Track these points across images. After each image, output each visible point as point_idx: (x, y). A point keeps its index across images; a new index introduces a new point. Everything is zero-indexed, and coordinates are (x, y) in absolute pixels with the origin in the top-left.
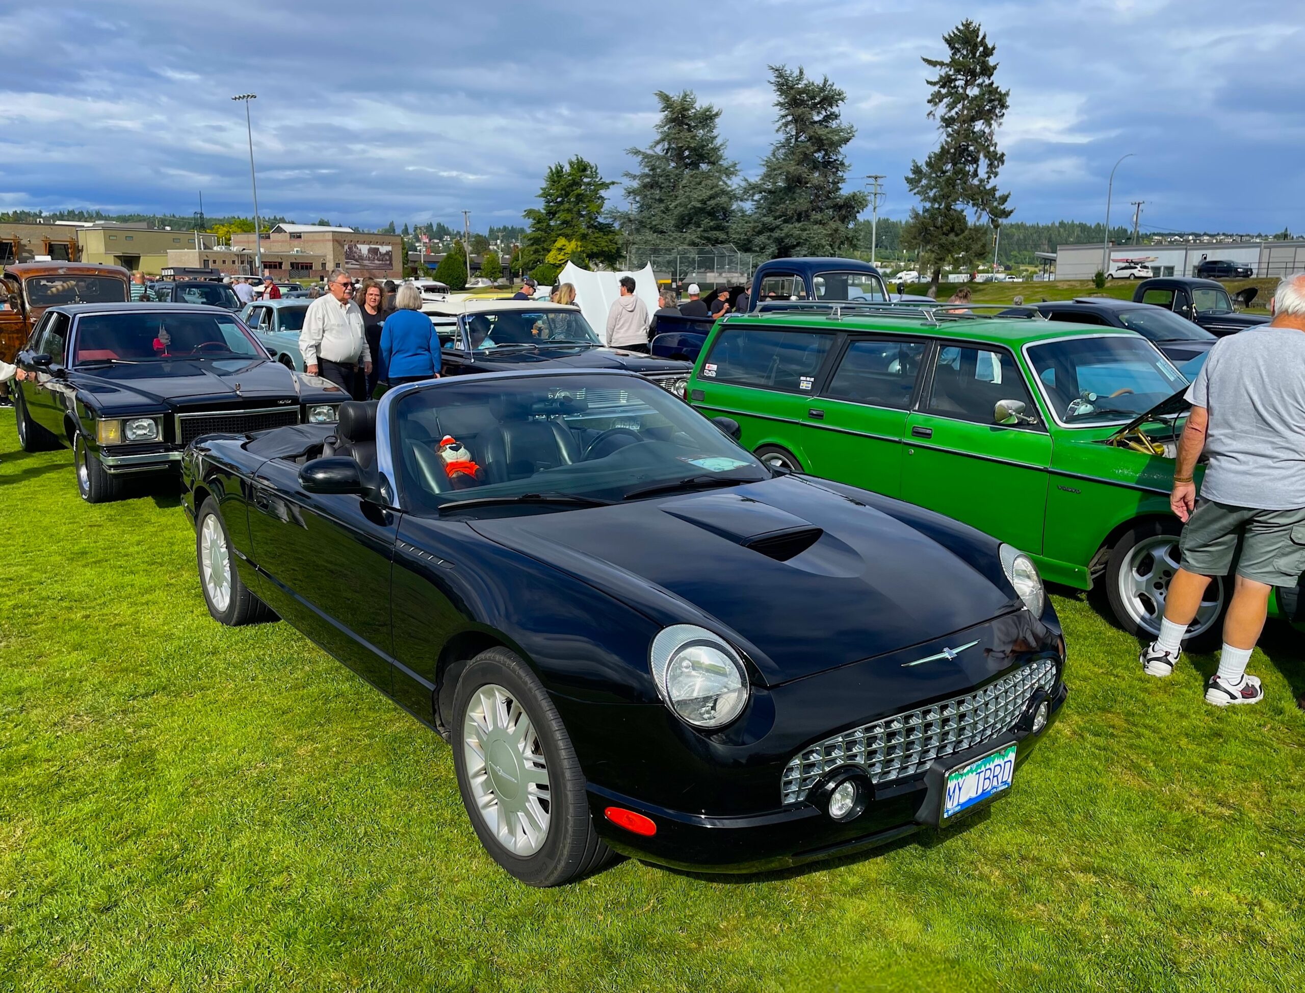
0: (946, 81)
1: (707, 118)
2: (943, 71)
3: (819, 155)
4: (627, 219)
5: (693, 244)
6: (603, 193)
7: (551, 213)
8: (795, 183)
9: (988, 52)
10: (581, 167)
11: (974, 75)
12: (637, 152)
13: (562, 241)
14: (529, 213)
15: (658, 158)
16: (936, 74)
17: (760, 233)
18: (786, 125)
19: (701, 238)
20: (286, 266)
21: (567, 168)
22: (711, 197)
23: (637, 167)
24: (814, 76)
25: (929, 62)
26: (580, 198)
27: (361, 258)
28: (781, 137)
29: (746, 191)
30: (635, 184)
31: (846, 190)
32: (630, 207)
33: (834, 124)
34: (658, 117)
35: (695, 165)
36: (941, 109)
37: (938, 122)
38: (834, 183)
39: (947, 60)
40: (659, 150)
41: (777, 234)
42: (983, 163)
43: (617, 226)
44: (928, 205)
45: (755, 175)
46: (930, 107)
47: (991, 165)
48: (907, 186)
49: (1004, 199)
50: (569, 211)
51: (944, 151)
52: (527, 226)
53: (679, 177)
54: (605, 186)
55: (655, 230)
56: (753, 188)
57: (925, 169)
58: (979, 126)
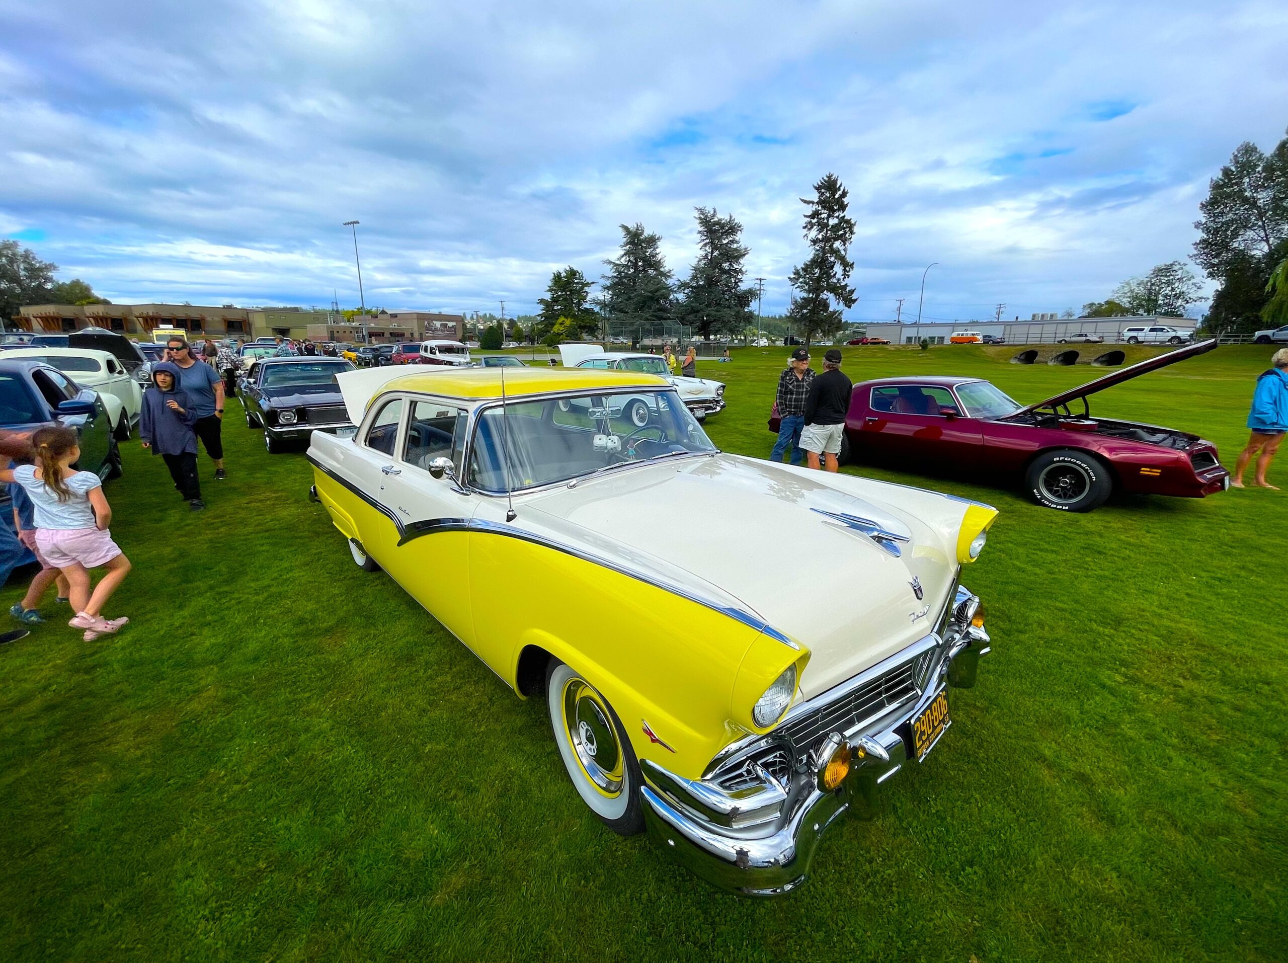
0: (816, 214)
1: (652, 241)
2: (815, 207)
3: (726, 266)
4: (603, 305)
5: (647, 319)
6: (587, 289)
7: (555, 300)
8: (711, 282)
9: (844, 194)
10: (572, 273)
11: (834, 211)
12: (610, 263)
13: (562, 319)
14: (542, 301)
15: (623, 266)
16: (809, 210)
18: (705, 245)
19: (653, 316)
21: (563, 274)
23: (610, 272)
25: (805, 202)
26: (573, 292)
27: (436, 329)
28: (703, 253)
29: (679, 287)
30: (608, 283)
31: (743, 287)
32: (604, 296)
33: (734, 246)
34: (622, 240)
35: (646, 271)
36: (813, 233)
37: (809, 243)
38: (736, 283)
39: (816, 200)
40: (623, 260)
41: (700, 314)
42: (839, 269)
43: (596, 309)
44: (805, 295)
45: (685, 277)
46: (805, 231)
47: (845, 270)
49: (852, 292)
50: (567, 300)
51: (814, 260)
52: (541, 309)
53: (635, 279)
54: (588, 284)
55: (622, 311)
57: (801, 272)
58: (837, 244)
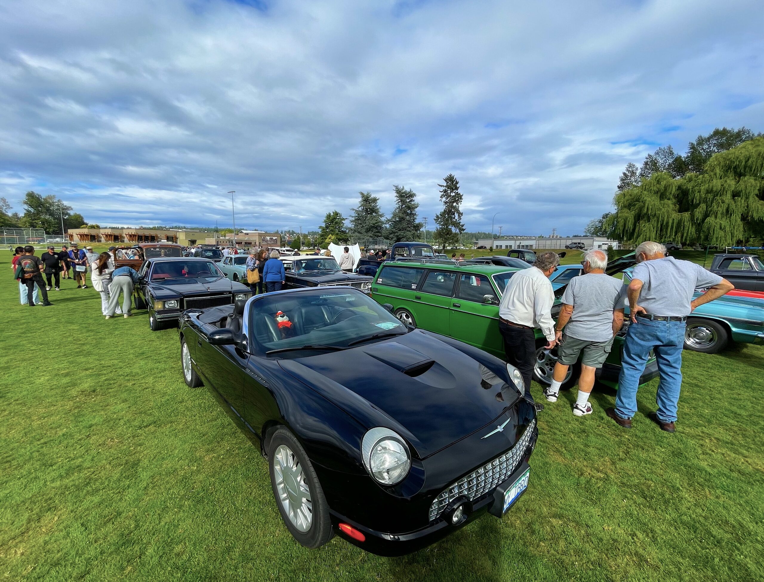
0: (445, 191)
1: (375, 200)
2: (444, 188)
3: (409, 211)
4: (350, 229)
5: (371, 237)
6: (343, 221)
7: (327, 227)
8: (402, 219)
9: (457, 183)
10: (336, 214)
11: (453, 190)
12: (353, 210)
13: (330, 235)
14: (320, 227)
15: (360, 211)
16: (442, 189)
17: (391, 234)
18: (399, 202)
19: (373, 235)
20: (243, 243)
21: (332, 214)
22: (376, 223)
23: (354, 214)
24: (407, 189)
25: (440, 185)
26: (336, 223)
27: (267, 241)
28: (397, 206)
29: (387, 221)
30: (353, 219)
31: (417, 222)
32: (351, 225)
33: (413, 203)
34: (360, 199)
35: (371, 213)
36: (444, 199)
37: (443, 203)
38: (413, 220)
39: (445, 185)
40: (360, 209)
41: (396, 234)
42: (456, 215)
43: (347, 231)
44: (441, 227)
45: (389, 217)
46: (440, 199)
47: (459, 216)
48: (435, 221)
49: (463, 226)
50: (333, 227)
51: (445, 211)
52: (320, 231)
53: (366, 217)
54: (344, 219)
55: (359, 233)
56: (389, 221)
57: (440, 216)
58: (455, 204)
